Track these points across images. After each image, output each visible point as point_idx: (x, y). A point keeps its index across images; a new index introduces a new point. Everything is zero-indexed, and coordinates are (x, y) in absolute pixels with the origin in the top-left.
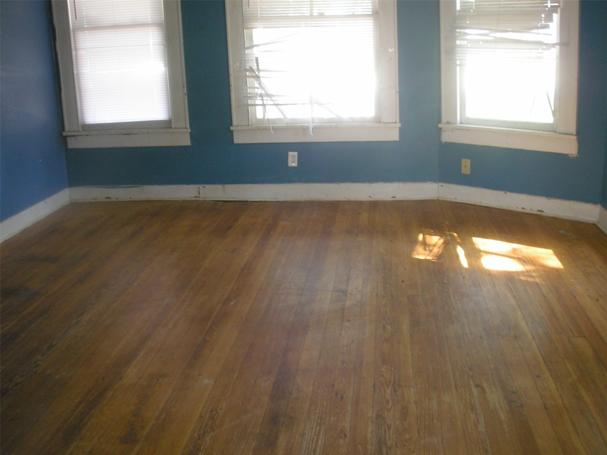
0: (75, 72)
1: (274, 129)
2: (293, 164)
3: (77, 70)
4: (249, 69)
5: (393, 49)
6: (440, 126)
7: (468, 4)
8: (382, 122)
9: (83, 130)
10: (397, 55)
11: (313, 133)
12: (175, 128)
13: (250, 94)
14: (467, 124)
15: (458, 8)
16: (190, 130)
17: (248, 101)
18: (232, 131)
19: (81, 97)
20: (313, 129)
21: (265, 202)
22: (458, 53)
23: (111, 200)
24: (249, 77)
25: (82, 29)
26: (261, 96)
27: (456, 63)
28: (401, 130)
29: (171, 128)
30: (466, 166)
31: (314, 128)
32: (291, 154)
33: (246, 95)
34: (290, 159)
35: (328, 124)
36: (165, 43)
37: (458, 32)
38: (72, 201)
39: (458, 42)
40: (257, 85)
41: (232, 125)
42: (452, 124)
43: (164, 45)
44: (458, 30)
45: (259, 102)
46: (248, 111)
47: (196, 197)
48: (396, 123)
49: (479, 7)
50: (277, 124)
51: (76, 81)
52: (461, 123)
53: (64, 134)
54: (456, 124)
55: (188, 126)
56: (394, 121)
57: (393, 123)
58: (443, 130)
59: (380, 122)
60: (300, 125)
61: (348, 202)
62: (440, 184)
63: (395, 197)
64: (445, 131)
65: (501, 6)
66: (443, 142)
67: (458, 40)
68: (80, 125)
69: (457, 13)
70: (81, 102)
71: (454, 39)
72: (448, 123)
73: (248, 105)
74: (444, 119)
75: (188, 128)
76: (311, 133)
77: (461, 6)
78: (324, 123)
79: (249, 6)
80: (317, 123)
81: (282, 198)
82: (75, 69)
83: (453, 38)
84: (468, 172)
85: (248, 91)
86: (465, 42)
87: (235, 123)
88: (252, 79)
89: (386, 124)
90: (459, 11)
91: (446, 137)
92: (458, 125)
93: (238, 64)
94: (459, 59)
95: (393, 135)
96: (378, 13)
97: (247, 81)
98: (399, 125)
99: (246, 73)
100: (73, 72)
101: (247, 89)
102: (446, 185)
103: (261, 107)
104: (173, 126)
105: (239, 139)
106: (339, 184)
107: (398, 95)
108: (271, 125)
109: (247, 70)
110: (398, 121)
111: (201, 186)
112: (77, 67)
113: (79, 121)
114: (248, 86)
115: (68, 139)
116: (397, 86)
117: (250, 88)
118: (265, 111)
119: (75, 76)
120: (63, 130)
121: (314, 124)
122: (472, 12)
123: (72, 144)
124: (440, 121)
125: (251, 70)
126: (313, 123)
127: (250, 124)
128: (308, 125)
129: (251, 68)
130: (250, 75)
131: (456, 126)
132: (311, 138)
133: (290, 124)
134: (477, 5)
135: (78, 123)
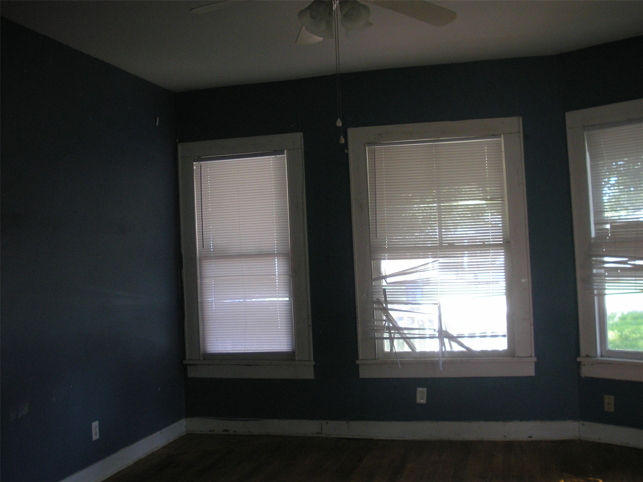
0: (199, 300)
1: (402, 363)
2: (422, 401)
3: (202, 298)
4: (376, 301)
5: (526, 279)
6: (579, 359)
7: (604, 231)
8: (516, 356)
9: (204, 359)
10: (530, 287)
11: (443, 368)
12: (298, 361)
13: (377, 326)
14: (609, 357)
15: (593, 235)
16: (314, 363)
17: (375, 334)
18: (358, 365)
19: (203, 325)
20: (442, 363)
21: (392, 440)
22: (595, 282)
23: (228, 433)
24: (376, 309)
25: (209, 257)
26: (389, 328)
27: (593, 293)
28: (537, 365)
29: (294, 360)
30: (609, 404)
31: (444, 363)
32: (419, 389)
33: (373, 328)
34: (418, 396)
35: (460, 359)
36: (290, 273)
37: (594, 260)
38: (188, 432)
39: (595, 271)
40: (384, 318)
41: (358, 359)
42: (593, 357)
43: (290, 275)
44: (594, 259)
45: (386, 335)
46: (375, 345)
47: (318, 433)
48: (531, 357)
49: (614, 234)
50: (405, 358)
51: (199, 309)
52: (602, 356)
53: (185, 362)
54: (596, 357)
55: (312, 359)
56: (529, 355)
57: (528, 357)
58: (582, 364)
59: (514, 357)
60: (430, 359)
61: (481, 442)
62: (581, 422)
63: (531, 437)
64: (584, 365)
65: (639, 232)
66: (583, 377)
67: (595, 268)
68: (201, 353)
69: (592, 241)
70: (203, 330)
71: (591, 268)
72: (587, 356)
73: (375, 338)
74: (583, 352)
75: (312, 361)
76: (441, 368)
77: (596, 233)
78: (455, 357)
79: (376, 236)
80: (447, 357)
81: (409, 437)
82: (199, 297)
83: (589, 266)
84: (612, 409)
85: (375, 324)
86: (602, 271)
87: (361, 356)
88: (379, 312)
89: (520, 358)
90: (595, 238)
91: (586, 372)
92: (599, 358)
93: (364, 296)
94: (596, 289)
95: (529, 370)
96: (509, 242)
97: (374, 314)
98: (535, 359)
99: (373, 305)
100: (197, 300)
101: (374, 322)
102: (587, 424)
103: (388, 340)
104: (296, 359)
105: (365, 373)
106: (470, 423)
107: (532, 327)
108: (399, 359)
109: (374, 302)
110: (533, 355)
111: (324, 422)
112: (202, 296)
113: (201, 350)
114: (375, 318)
115: (188, 368)
116: (532, 318)
117: (377, 320)
118: (392, 345)
119: (199, 305)
120: (184, 358)
121: (444, 359)
122: (608, 239)
123: (192, 373)
124: (578, 354)
125: (379, 302)
126: (443, 357)
127: (377, 358)
128: (438, 359)
129: (378, 299)
130: (377, 307)
131: (597, 360)
132: (441, 373)
133: (419, 358)
134: (613, 232)
135: (199, 350)
